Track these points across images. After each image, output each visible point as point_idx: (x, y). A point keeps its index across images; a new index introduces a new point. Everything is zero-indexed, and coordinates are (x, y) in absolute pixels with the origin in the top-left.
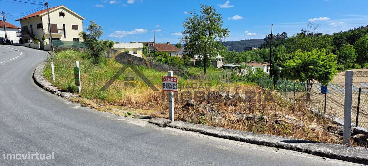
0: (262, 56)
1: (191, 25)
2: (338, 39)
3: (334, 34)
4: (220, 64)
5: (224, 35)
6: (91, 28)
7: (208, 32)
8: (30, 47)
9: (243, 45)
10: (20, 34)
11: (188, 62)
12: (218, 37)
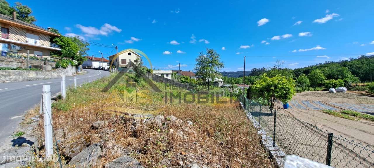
0: (249, 80)
1: (200, 60)
2: (298, 72)
3: (295, 69)
4: (220, 85)
7: (211, 65)
11: (201, 82)
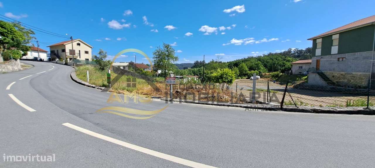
1: (157, 54)
5: (176, 60)
6: (100, 53)
7: (167, 58)
8: (57, 63)
9: (183, 66)
10: (49, 55)
11: (154, 74)
12: (172, 61)
